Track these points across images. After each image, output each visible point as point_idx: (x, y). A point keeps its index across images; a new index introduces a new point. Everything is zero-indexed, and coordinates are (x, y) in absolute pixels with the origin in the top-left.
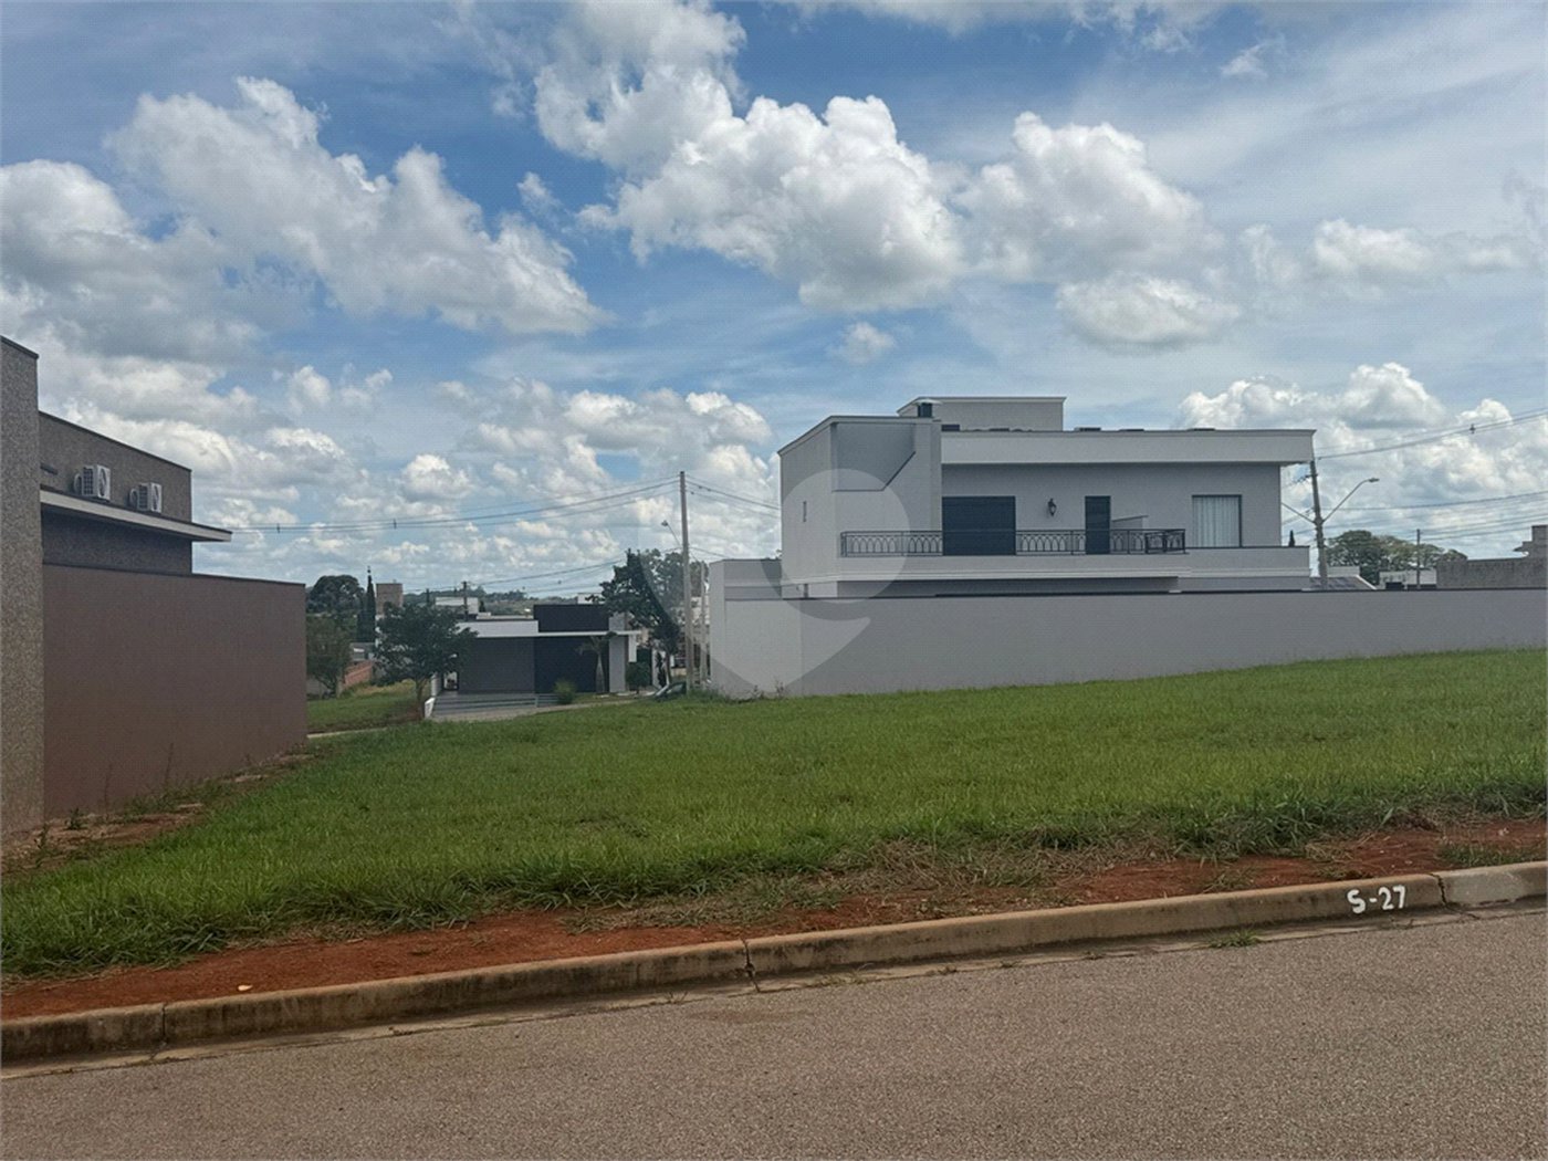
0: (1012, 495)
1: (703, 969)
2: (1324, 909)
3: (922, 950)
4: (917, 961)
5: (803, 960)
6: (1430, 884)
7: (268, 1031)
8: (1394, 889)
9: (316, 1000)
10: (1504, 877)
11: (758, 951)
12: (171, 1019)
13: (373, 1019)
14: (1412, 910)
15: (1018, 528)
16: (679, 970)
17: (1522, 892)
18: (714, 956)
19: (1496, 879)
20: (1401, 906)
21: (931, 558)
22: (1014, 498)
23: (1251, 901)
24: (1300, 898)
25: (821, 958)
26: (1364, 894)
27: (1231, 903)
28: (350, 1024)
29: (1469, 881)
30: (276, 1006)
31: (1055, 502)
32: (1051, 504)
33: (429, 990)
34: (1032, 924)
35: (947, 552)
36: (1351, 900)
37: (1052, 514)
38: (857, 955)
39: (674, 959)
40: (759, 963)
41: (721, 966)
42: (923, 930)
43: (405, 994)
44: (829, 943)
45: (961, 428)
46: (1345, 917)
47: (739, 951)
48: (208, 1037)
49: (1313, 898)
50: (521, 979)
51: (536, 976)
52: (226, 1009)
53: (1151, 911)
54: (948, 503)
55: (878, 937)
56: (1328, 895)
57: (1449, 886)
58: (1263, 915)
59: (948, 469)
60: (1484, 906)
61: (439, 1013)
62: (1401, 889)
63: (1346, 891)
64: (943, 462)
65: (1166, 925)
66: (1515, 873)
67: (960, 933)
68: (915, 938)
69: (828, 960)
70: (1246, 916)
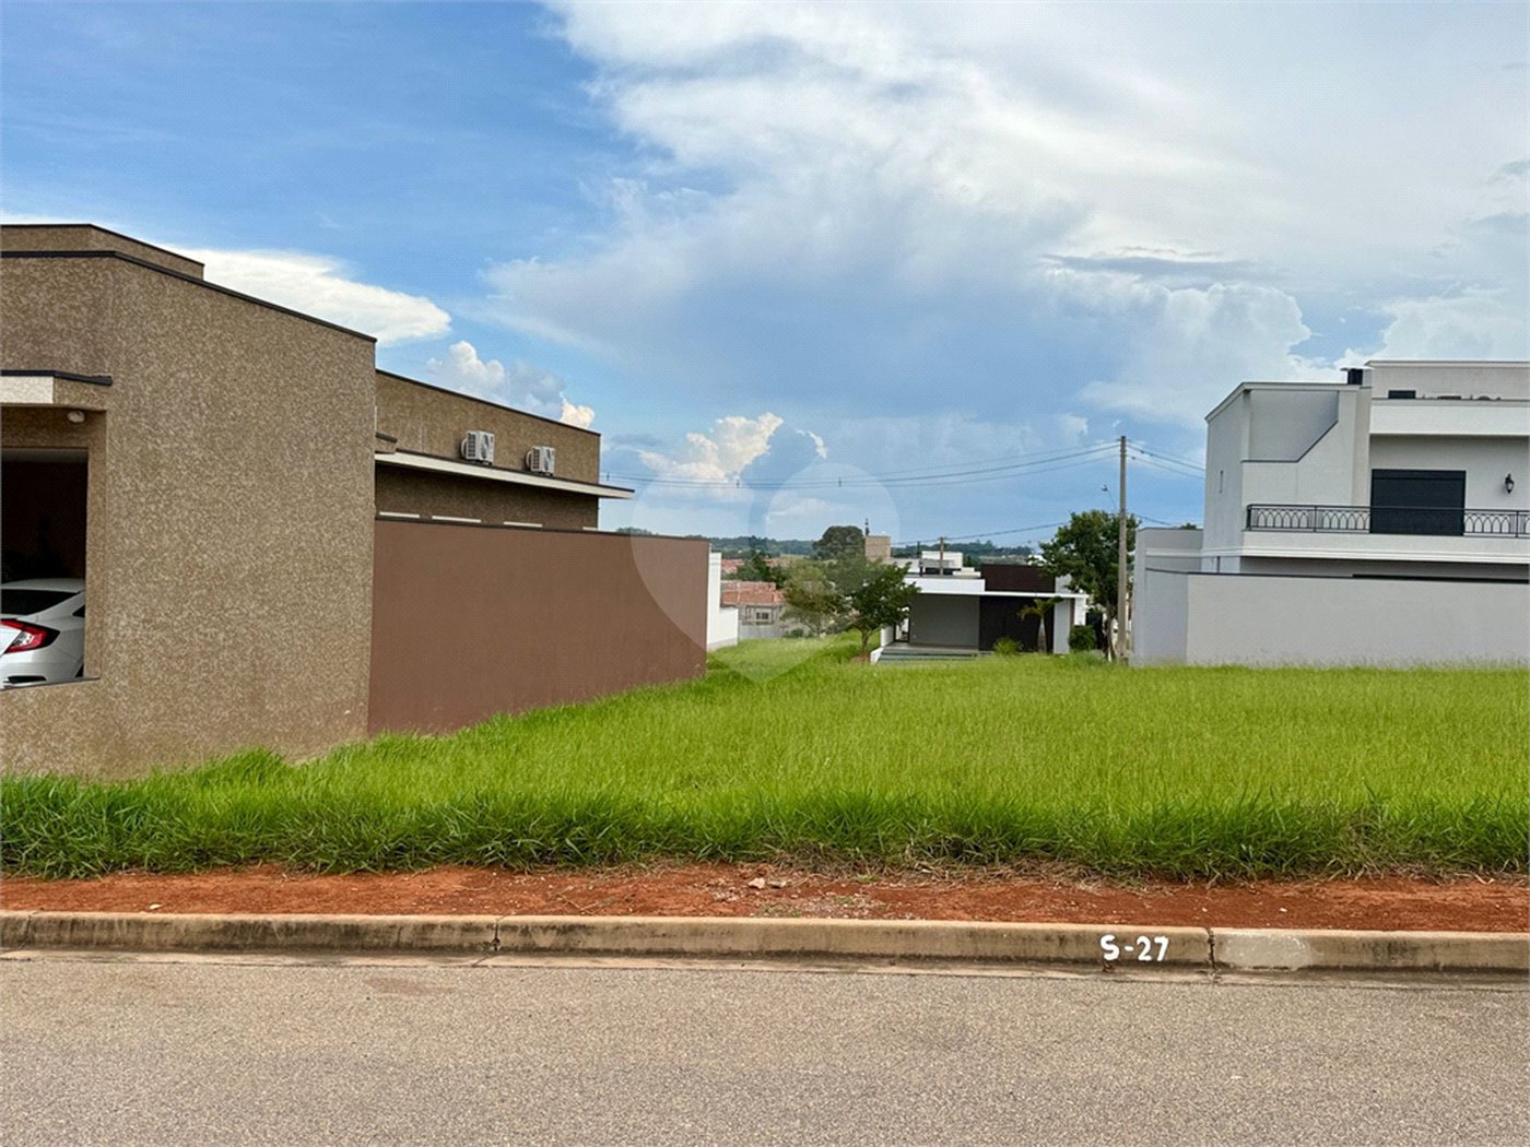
0: (1463, 469)
1: (455, 938)
2: (1072, 951)
3: (658, 944)
4: (649, 953)
5: (544, 940)
6: (1198, 939)
7: (103, 945)
8: (1158, 938)
9: (141, 924)
10: (1291, 942)
11: (506, 928)
12: (33, 925)
13: (181, 946)
14: (1171, 965)
15: (1467, 507)
16: (435, 937)
17: (1308, 960)
18: (468, 928)
19: (1278, 944)
20: (1160, 959)
21: (1348, 536)
22: (1464, 472)
23: (995, 934)
24: (1048, 938)
25: (562, 941)
26: (1119, 941)
27: (972, 933)
28: (162, 948)
29: (1245, 942)
30: (110, 925)
31: (1512, 478)
32: (1508, 480)
33: (227, 927)
34: (766, 932)
35: (1372, 531)
36: (1104, 945)
37: (1509, 491)
38: (595, 942)
39: (431, 926)
40: (506, 939)
41: (472, 938)
42: (661, 925)
43: (208, 929)
44: (571, 928)
45: (1417, 396)
46: (1092, 962)
47: (490, 926)
48: (58, 944)
49: (1063, 939)
50: (301, 928)
51: (314, 928)
52: (74, 922)
53: (887, 932)
54: (1378, 477)
55: (618, 927)
56: (1079, 938)
57: (1221, 944)
58: (1003, 949)
59: (1376, 440)
60: (1257, 971)
61: (232, 948)
62: (1164, 941)
63: (1100, 935)
64: (1372, 431)
65: (900, 948)
66: (1303, 940)
67: (696, 932)
68: (652, 931)
69: (568, 943)
70: (986, 948)
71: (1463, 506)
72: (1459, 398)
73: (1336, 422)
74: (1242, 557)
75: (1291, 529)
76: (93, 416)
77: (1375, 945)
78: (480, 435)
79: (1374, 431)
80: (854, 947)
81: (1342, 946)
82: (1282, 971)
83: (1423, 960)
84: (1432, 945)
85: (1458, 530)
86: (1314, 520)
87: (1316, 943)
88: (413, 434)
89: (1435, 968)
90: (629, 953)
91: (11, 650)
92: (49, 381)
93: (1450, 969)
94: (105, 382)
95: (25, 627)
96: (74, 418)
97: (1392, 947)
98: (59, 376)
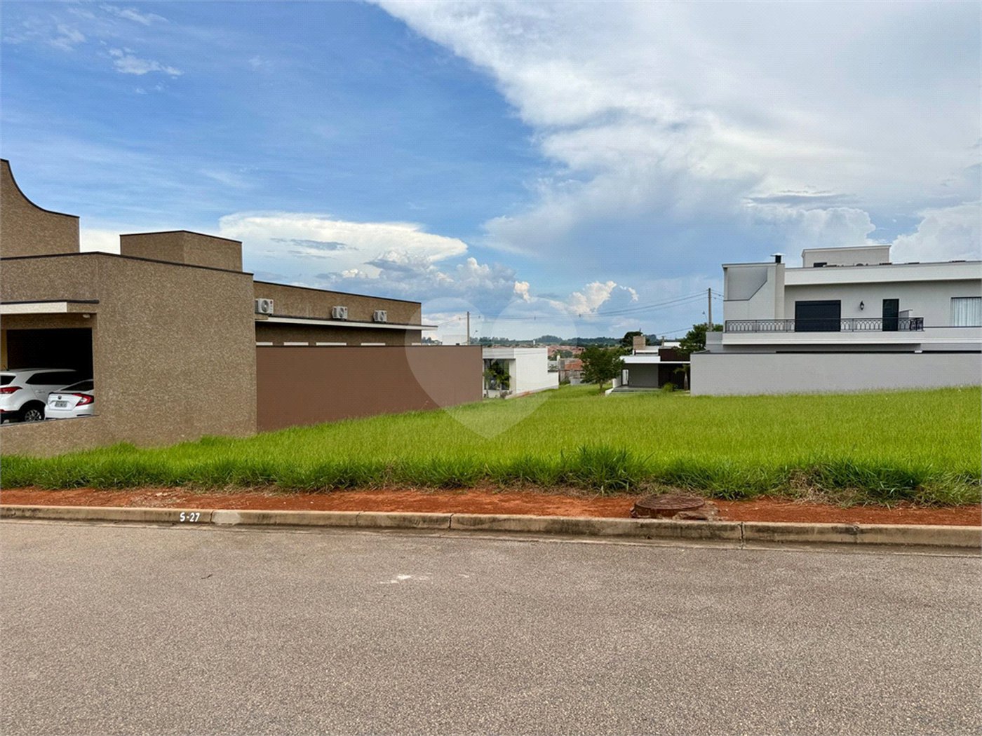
0: (839, 299)
2: (172, 518)
5: (28, 514)
6: (208, 514)
8: (196, 513)
10: (234, 515)
14: (200, 523)
15: (842, 317)
17: (238, 522)
19: (230, 516)
20: (196, 521)
22: (840, 301)
24: (165, 514)
26: (186, 515)
27: (145, 512)
29: (221, 515)
31: (864, 303)
32: (862, 304)
34: (88, 511)
35: (797, 330)
36: (181, 516)
37: (862, 309)
38: (41, 515)
41: (9, 513)
42: (59, 509)
44: (35, 510)
46: (177, 522)
47: (14, 509)
49: (169, 514)
54: (799, 305)
56: (175, 513)
57: (215, 515)
58: (153, 518)
59: (788, 288)
60: (222, 525)
62: (198, 514)
63: (181, 512)
64: (786, 284)
66: (239, 514)
67: (68, 512)
68: (57, 511)
69: (34, 515)
70: (148, 518)
71: (840, 317)
72: (835, 266)
73: (766, 281)
74: (725, 345)
75: (745, 331)
76: (93, 315)
77: (258, 516)
78: (338, 308)
79: (787, 283)
80: (113, 517)
81: (249, 516)
82: (230, 525)
83: (272, 521)
84: (276, 515)
85: (838, 329)
86: (756, 326)
87: (242, 515)
88: (303, 309)
89: (275, 524)
90: (49, 519)
91: (79, 404)
92: (65, 304)
93: (279, 525)
94: (96, 302)
95: (83, 396)
96: (85, 316)
97: (264, 516)
98: (69, 301)
